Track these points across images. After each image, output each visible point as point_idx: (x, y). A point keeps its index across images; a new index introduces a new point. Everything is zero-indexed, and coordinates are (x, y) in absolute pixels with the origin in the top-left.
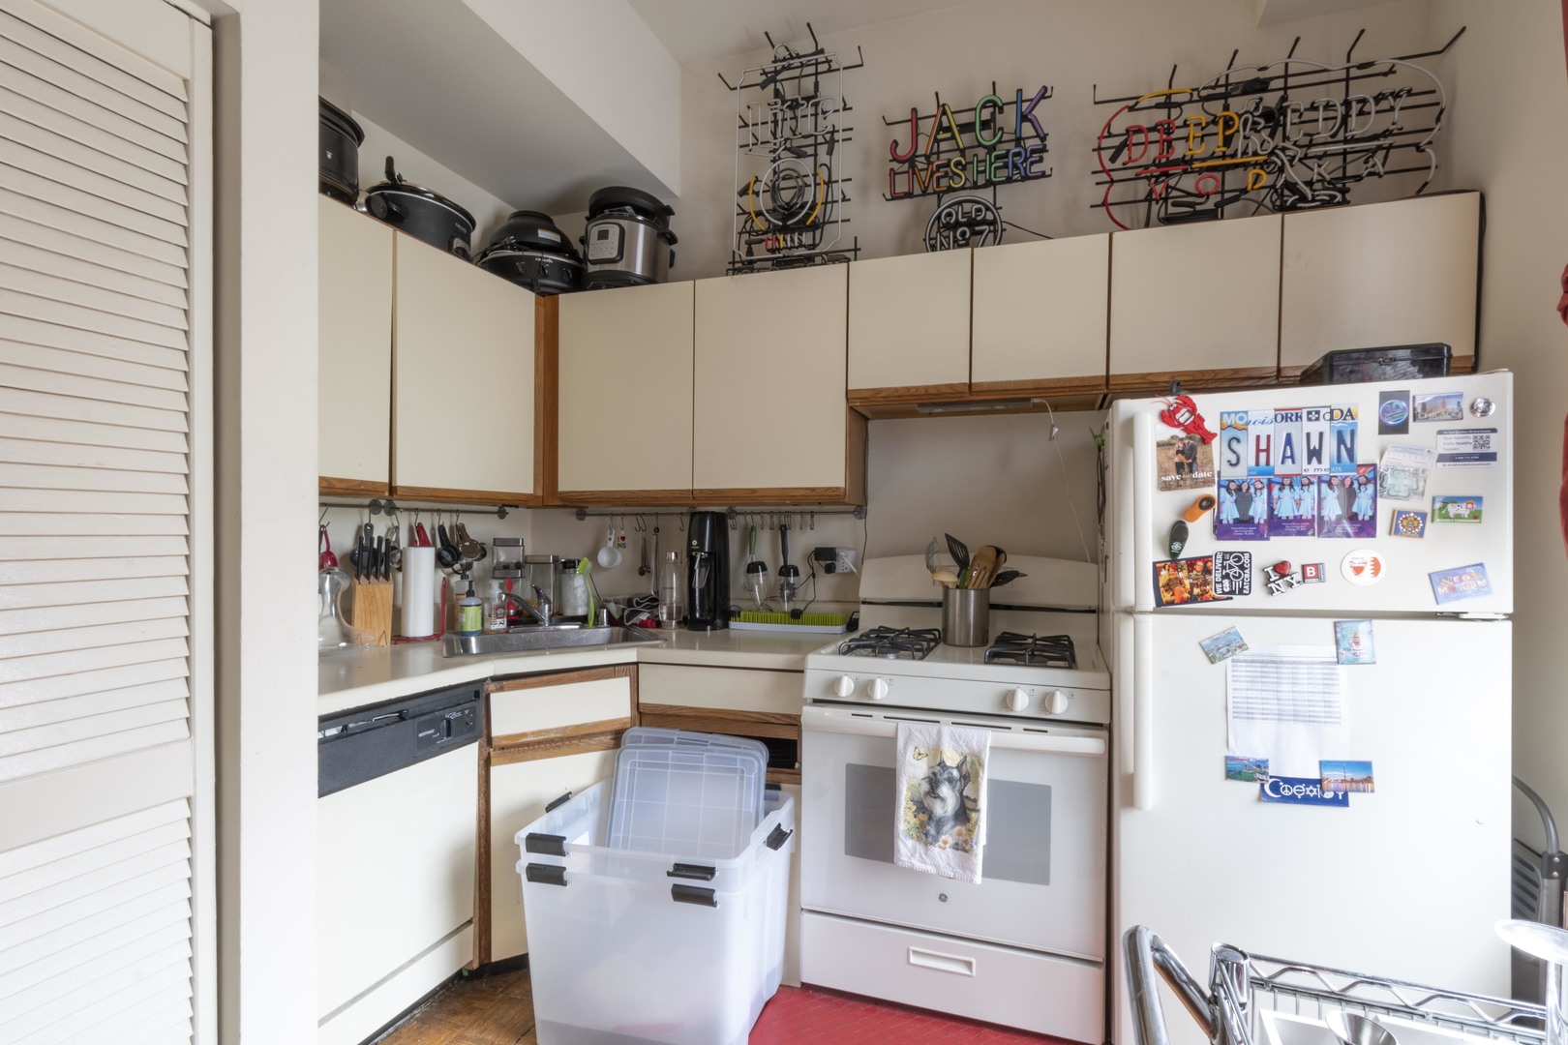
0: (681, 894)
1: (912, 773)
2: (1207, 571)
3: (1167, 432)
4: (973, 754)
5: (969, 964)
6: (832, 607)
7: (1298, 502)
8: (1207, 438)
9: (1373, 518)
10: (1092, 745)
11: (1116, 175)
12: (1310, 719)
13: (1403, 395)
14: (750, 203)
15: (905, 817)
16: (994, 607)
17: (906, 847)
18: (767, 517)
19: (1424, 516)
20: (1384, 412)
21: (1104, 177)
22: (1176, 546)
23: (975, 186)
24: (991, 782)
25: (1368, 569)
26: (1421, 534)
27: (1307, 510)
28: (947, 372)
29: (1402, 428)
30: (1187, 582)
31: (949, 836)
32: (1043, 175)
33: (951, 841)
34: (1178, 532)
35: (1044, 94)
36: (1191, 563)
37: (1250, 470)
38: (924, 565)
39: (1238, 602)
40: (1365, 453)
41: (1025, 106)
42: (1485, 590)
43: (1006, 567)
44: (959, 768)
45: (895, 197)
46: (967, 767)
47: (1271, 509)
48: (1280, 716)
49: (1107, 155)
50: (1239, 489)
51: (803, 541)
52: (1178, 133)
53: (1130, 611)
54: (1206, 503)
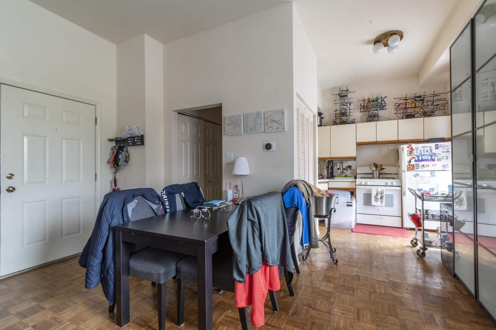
0: (348, 205)
1: (374, 193)
2: (414, 166)
3: (408, 149)
4: (383, 190)
5: (382, 218)
6: (351, 175)
7: (425, 157)
8: (413, 150)
9: (435, 159)
10: (399, 188)
11: (397, 109)
12: (428, 183)
13: (438, 145)
14: (337, 112)
15: (373, 199)
16: (382, 174)
17: (373, 203)
18: (339, 161)
19: (441, 159)
20: (436, 147)
21: (395, 110)
22: (410, 163)
23: (375, 110)
24: (385, 194)
25: (434, 165)
26: (441, 161)
27: (426, 158)
28: (373, 139)
29: (438, 148)
30: (411, 167)
31: (380, 200)
32: (386, 109)
33: (380, 201)
34: (410, 161)
35: (385, 97)
36: (412, 165)
37: (419, 154)
38: (369, 168)
39: (418, 170)
40: (433, 152)
41: (383, 99)
42: (449, 167)
43: (383, 167)
44: (381, 192)
45: (361, 112)
46: (382, 192)
47: (422, 158)
48: (424, 183)
49: (396, 106)
50: (418, 156)
51: (345, 165)
52: (408, 103)
53: (404, 171)
54: (414, 158)
